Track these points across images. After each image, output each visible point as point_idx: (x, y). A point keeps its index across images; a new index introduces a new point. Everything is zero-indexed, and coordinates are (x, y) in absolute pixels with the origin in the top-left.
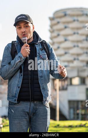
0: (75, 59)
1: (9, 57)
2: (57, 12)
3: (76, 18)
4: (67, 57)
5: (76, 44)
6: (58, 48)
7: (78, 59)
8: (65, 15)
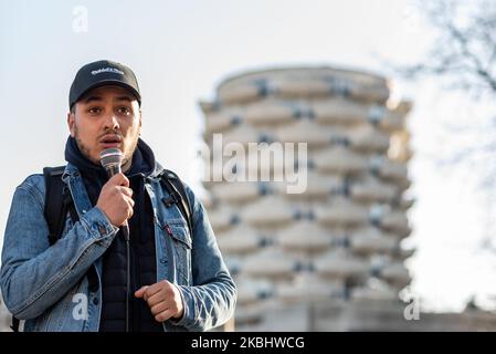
0: (298, 268)
1: (41, 227)
2: (229, 81)
3: (303, 106)
4: (269, 260)
5: (303, 208)
6: (235, 221)
7: (311, 269)
8: (263, 93)
